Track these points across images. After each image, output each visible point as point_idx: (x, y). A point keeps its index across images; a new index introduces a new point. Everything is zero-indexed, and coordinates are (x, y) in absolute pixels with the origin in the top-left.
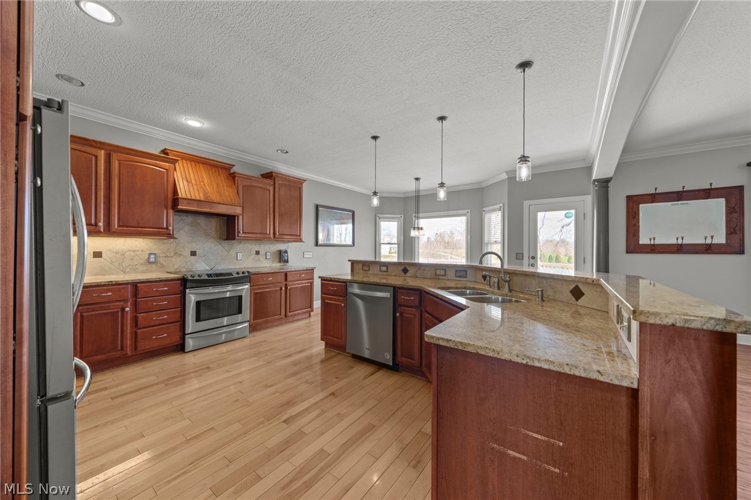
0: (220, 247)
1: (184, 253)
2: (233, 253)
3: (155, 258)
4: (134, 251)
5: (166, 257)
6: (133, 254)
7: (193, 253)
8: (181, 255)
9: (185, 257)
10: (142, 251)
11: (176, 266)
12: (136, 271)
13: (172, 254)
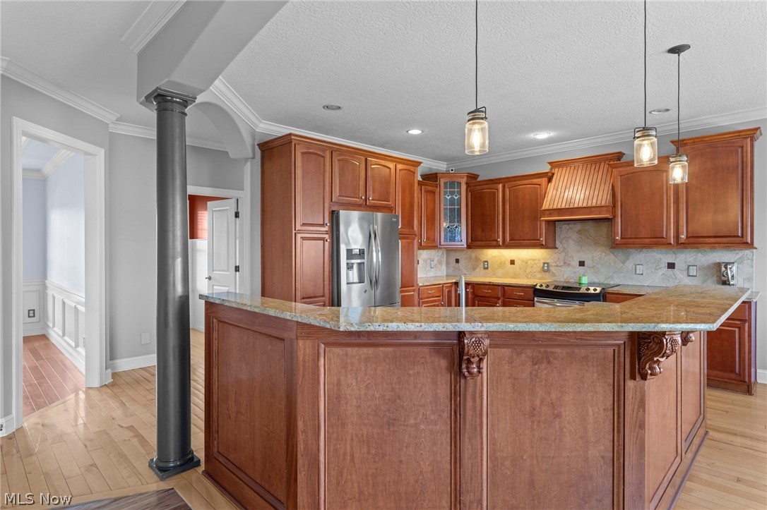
0: (612, 256)
1: (572, 263)
2: (630, 264)
3: (548, 267)
4: (533, 260)
5: (557, 266)
6: (533, 263)
7: (582, 264)
8: (569, 265)
9: (573, 267)
10: (539, 260)
11: (566, 276)
12: (534, 277)
13: (562, 264)
